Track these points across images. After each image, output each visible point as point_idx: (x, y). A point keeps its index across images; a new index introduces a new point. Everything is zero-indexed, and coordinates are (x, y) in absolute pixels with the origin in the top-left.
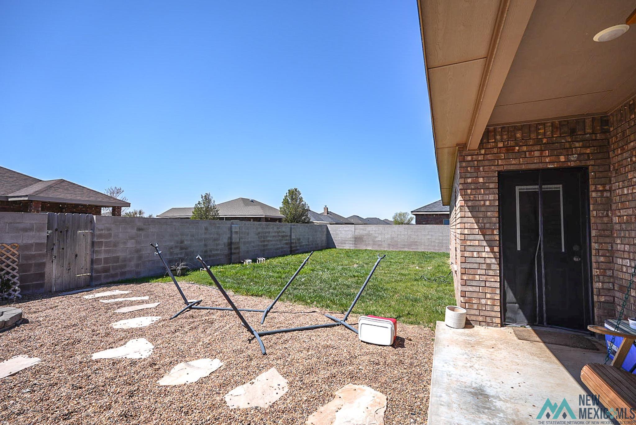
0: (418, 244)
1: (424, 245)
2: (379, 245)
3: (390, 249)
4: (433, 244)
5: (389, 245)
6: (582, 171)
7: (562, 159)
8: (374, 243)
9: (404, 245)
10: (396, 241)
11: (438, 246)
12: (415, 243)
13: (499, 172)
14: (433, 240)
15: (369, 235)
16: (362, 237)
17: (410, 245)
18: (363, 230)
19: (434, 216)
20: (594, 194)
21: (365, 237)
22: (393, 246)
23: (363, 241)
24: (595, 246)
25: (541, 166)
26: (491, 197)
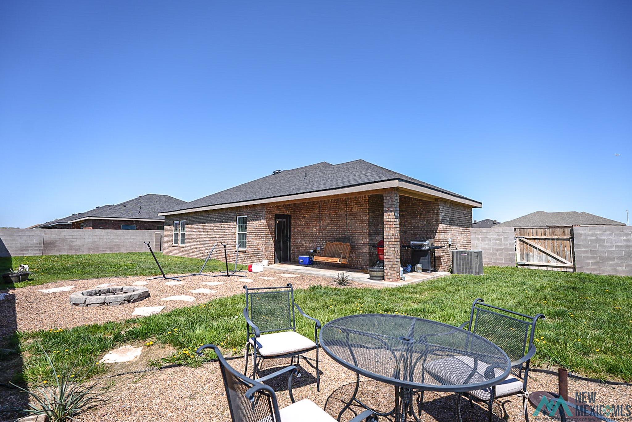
0: (120, 246)
1: (126, 247)
2: (77, 250)
3: (90, 252)
4: (134, 246)
5: (90, 249)
6: (290, 216)
7: (288, 212)
8: (70, 248)
9: (106, 248)
10: (97, 245)
11: (139, 247)
12: (117, 246)
13: (275, 214)
14: (134, 242)
15: (65, 240)
16: (55, 242)
17: (112, 248)
18: (57, 235)
19: (113, 221)
20: (293, 223)
21: (58, 242)
22: (93, 249)
23: (55, 247)
24: (292, 237)
25: (283, 214)
26: (273, 222)
